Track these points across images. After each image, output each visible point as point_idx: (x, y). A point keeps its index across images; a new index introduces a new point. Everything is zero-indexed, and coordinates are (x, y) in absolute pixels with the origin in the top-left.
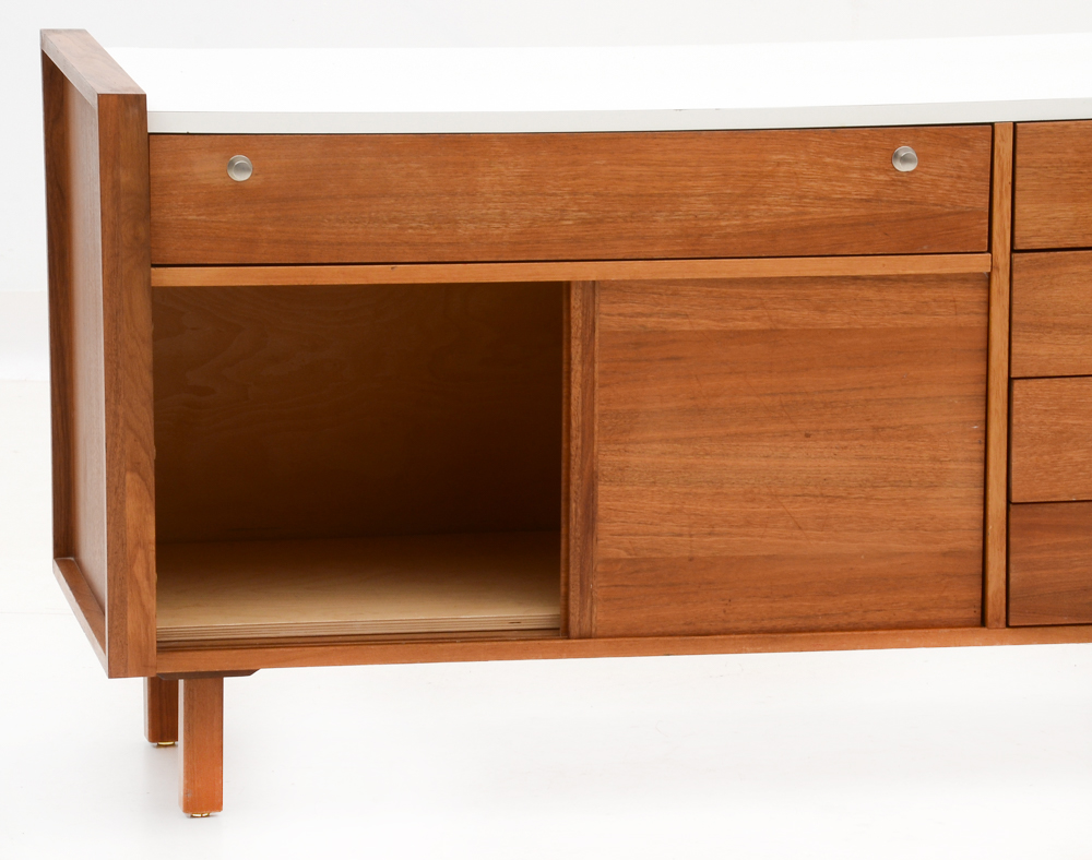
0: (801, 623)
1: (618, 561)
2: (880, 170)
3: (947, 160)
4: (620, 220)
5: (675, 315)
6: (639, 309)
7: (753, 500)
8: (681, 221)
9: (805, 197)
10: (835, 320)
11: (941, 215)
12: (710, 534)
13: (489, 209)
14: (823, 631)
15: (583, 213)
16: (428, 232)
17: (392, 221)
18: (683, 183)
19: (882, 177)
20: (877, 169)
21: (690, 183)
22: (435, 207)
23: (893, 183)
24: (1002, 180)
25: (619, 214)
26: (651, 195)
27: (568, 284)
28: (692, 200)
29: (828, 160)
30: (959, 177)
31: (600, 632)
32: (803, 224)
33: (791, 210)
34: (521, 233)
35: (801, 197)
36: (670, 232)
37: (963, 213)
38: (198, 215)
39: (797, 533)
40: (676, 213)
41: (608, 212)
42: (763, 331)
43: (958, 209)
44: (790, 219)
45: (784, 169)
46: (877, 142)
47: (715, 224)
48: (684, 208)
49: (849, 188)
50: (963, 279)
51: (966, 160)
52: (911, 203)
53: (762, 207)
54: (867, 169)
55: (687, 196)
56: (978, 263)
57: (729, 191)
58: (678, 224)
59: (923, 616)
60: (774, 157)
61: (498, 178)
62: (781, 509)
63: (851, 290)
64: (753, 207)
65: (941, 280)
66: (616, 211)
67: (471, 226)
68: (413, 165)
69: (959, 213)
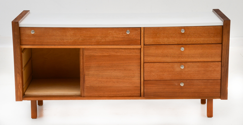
0: (115, 96)
1: (88, 87)
2: (125, 34)
3: (134, 32)
5: (95, 53)
6: (90, 52)
7: (107, 79)
10: (118, 54)
11: (134, 40)
12: (101, 83)
13: (69, 38)
14: (118, 97)
15: (82, 39)
16: (60, 41)
17: (55, 39)
21: (97, 35)
22: (61, 38)
23: (126, 35)
24: (142, 35)
26: (92, 36)
27: (80, 48)
28: (98, 37)
29: (117, 32)
30: (136, 35)
31: (86, 96)
32: (114, 41)
33: (112, 39)
34: (73, 41)
35: (113, 37)
36: (95, 42)
38: (27, 38)
39: (114, 83)
41: (86, 39)
42: (108, 55)
45: (111, 33)
46: (124, 30)
47: (101, 40)
48: (97, 38)
49: (120, 36)
50: (137, 49)
51: (137, 32)
52: (129, 38)
53: (108, 38)
54: (123, 33)
55: (97, 37)
56: (139, 47)
57: (103, 36)
58: (96, 40)
59: (132, 95)
60: (109, 31)
61: (70, 34)
62: (111, 80)
63: (121, 50)
64: (106, 38)
65: (134, 49)
67: (66, 40)
68: (58, 32)
69: (137, 40)
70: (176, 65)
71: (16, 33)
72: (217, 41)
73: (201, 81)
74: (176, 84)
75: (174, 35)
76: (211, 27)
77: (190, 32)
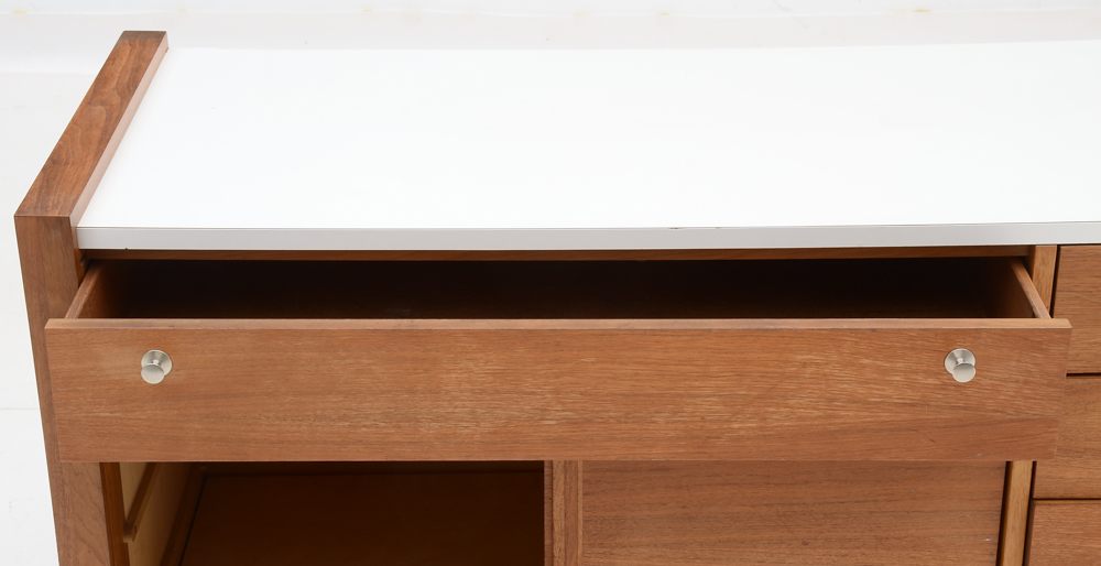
2: (928, 373)
3: (1014, 363)
4: (612, 420)
8: (685, 422)
9: (836, 400)
11: (1000, 422)
13: (457, 407)
15: (568, 413)
16: (385, 431)
17: (343, 418)
18: (688, 383)
19: (930, 381)
20: (924, 372)
21: (697, 384)
22: (393, 405)
23: (944, 387)
25: (611, 414)
26: (649, 395)
28: (698, 401)
29: (865, 361)
30: (1026, 382)
32: (833, 428)
33: (816, 413)
34: (495, 433)
35: (831, 400)
36: (672, 434)
37: (1028, 420)
38: (111, 412)
40: (679, 414)
41: (598, 412)
43: (1023, 416)
44: (816, 422)
45: (810, 370)
46: (927, 344)
47: (725, 426)
48: (689, 409)
49: (889, 392)
51: (1037, 364)
52: (965, 408)
53: (783, 410)
54: (916, 373)
55: (692, 396)
57: (743, 393)
58: (681, 425)
60: (799, 357)
61: (466, 375)
64: (772, 409)
66: (608, 412)
67: (436, 425)
68: (365, 361)
69: (1023, 420)
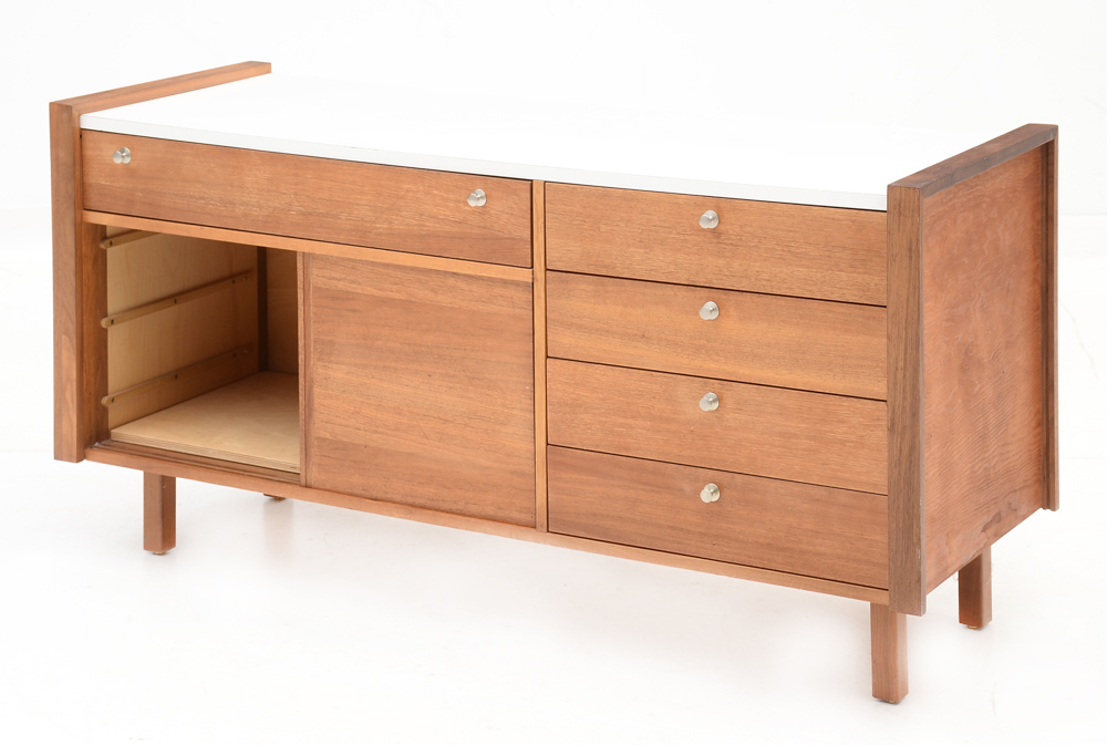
0: (429, 503)
1: (325, 440)
3: (505, 202)
5: (353, 282)
6: (334, 275)
7: (399, 414)
9: (424, 215)
10: (444, 299)
11: (502, 239)
12: (376, 432)
13: (251, 198)
14: (443, 511)
15: (301, 208)
19: (466, 208)
20: (464, 202)
21: (359, 197)
23: (473, 212)
24: (538, 219)
25: (320, 211)
26: (337, 202)
27: (295, 253)
28: (360, 208)
29: (435, 192)
30: (512, 215)
31: (316, 485)
32: (423, 233)
33: (415, 222)
35: (421, 215)
36: (348, 227)
37: (515, 239)
38: (106, 181)
39: (425, 441)
40: (352, 215)
41: (315, 209)
42: (401, 301)
43: (512, 236)
44: (415, 228)
45: (411, 194)
47: (373, 225)
48: (356, 212)
49: (448, 213)
50: (516, 284)
51: (516, 204)
52: (485, 228)
53: (400, 218)
54: (459, 202)
55: (358, 205)
56: (524, 275)
57: (380, 205)
58: (352, 222)
59: (501, 514)
60: (406, 186)
62: (415, 423)
63: (451, 281)
64: (394, 217)
65: (504, 283)
66: (319, 209)
68: (212, 165)
69: (513, 239)
70: (683, 388)
71: (62, 155)
72: (869, 290)
73: (797, 488)
74: (687, 488)
75: (670, 233)
76: (836, 216)
77: (741, 226)
